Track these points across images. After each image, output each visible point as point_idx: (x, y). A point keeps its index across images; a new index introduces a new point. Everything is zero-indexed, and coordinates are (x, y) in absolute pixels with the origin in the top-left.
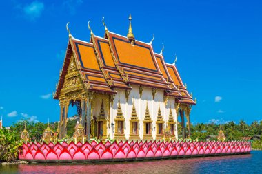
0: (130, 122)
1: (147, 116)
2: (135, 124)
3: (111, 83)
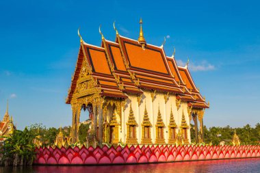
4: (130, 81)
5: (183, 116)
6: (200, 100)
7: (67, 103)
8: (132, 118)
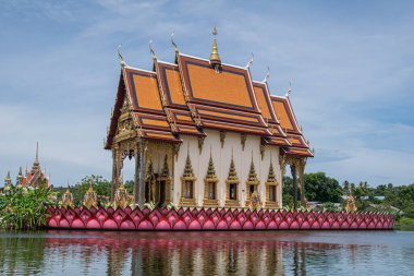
0: (205, 181)
1: (232, 172)
2: (212, 186)
3: (174, 128)
4: (189, 119)
5: (271, 169)
6: (302, 146)
7: (106, 148)
8: (188, 170)
